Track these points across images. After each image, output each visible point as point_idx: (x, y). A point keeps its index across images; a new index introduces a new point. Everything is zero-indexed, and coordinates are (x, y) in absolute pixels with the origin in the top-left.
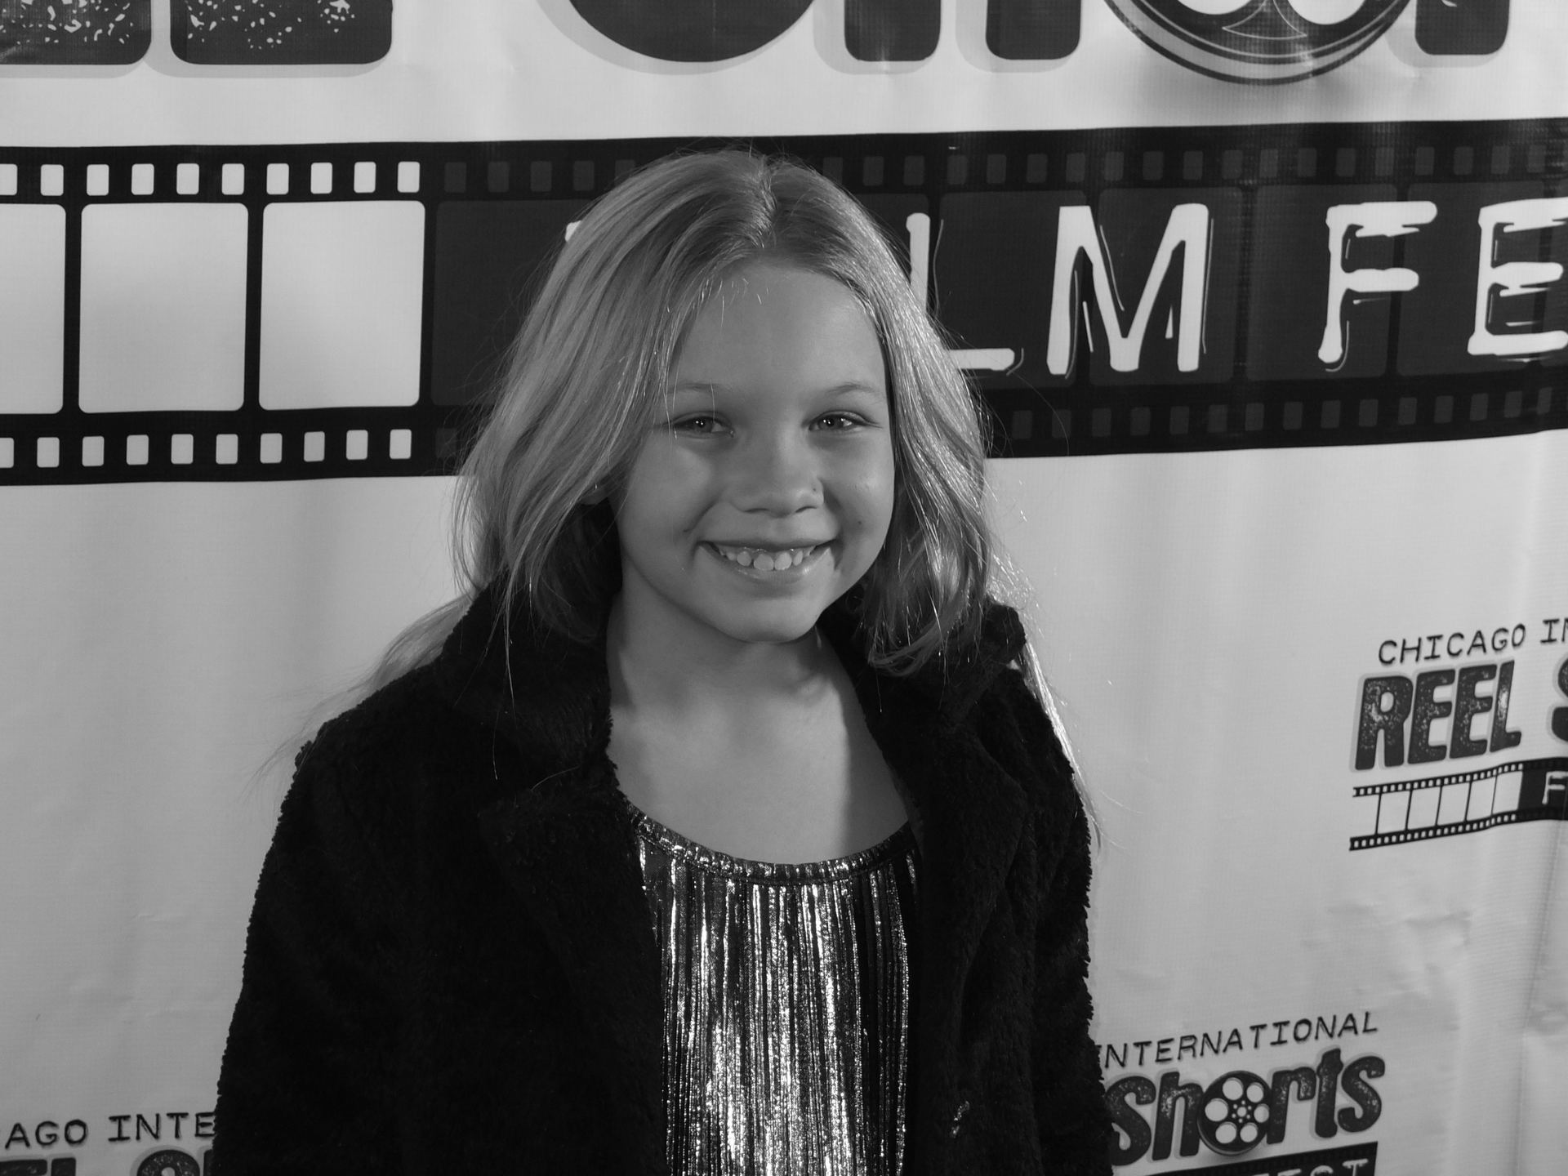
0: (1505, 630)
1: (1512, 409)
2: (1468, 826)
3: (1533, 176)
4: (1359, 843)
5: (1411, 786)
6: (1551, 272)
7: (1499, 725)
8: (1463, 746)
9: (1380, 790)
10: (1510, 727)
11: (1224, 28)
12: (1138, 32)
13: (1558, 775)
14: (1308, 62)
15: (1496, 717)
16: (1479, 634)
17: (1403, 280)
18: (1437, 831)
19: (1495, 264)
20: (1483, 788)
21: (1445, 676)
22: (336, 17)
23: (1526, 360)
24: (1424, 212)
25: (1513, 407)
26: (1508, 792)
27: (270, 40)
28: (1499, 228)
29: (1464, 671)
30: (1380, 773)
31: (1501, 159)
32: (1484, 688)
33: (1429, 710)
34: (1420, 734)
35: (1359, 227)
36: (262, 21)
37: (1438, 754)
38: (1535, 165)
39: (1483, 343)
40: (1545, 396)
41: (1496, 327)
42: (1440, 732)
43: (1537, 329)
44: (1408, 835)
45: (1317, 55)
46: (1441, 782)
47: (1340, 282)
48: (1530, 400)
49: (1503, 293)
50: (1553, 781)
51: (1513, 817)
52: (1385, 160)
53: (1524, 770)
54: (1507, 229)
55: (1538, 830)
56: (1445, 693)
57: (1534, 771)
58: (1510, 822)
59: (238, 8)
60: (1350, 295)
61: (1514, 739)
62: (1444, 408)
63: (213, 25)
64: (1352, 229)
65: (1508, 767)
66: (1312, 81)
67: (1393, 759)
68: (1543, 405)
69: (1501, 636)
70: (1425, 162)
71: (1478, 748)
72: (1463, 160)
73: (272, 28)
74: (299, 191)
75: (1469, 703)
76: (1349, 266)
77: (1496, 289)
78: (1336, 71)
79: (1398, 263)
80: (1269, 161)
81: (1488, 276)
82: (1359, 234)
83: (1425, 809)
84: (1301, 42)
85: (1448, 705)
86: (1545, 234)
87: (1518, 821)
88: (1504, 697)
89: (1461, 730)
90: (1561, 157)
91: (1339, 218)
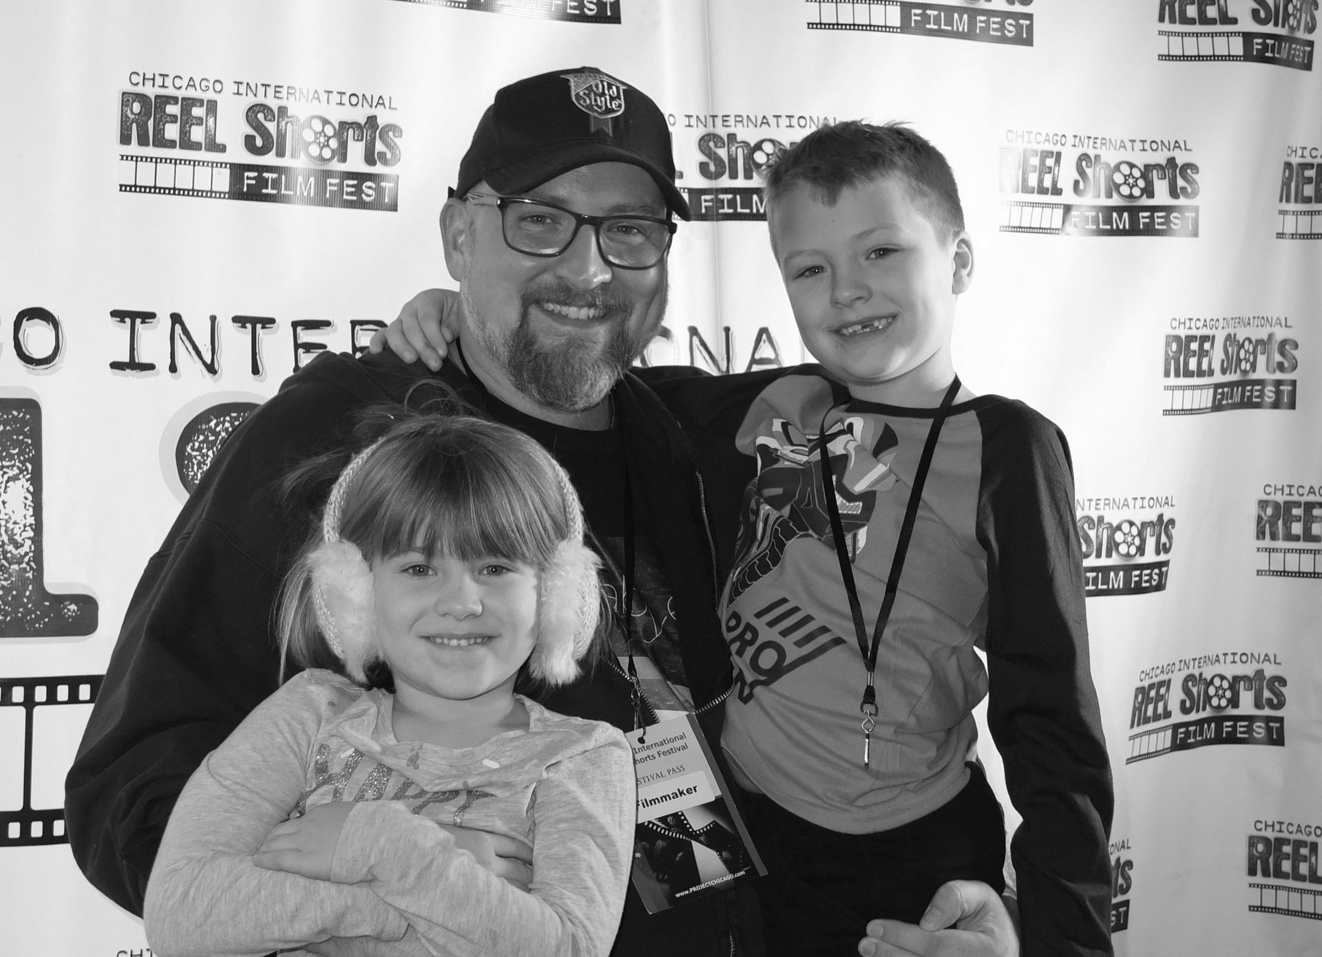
22: (70, 613)
27: (37, 625)
36: (33, 616)
59: (21, 610)
63: (9, 618)
73: (38, 619)
74: (52, 699)
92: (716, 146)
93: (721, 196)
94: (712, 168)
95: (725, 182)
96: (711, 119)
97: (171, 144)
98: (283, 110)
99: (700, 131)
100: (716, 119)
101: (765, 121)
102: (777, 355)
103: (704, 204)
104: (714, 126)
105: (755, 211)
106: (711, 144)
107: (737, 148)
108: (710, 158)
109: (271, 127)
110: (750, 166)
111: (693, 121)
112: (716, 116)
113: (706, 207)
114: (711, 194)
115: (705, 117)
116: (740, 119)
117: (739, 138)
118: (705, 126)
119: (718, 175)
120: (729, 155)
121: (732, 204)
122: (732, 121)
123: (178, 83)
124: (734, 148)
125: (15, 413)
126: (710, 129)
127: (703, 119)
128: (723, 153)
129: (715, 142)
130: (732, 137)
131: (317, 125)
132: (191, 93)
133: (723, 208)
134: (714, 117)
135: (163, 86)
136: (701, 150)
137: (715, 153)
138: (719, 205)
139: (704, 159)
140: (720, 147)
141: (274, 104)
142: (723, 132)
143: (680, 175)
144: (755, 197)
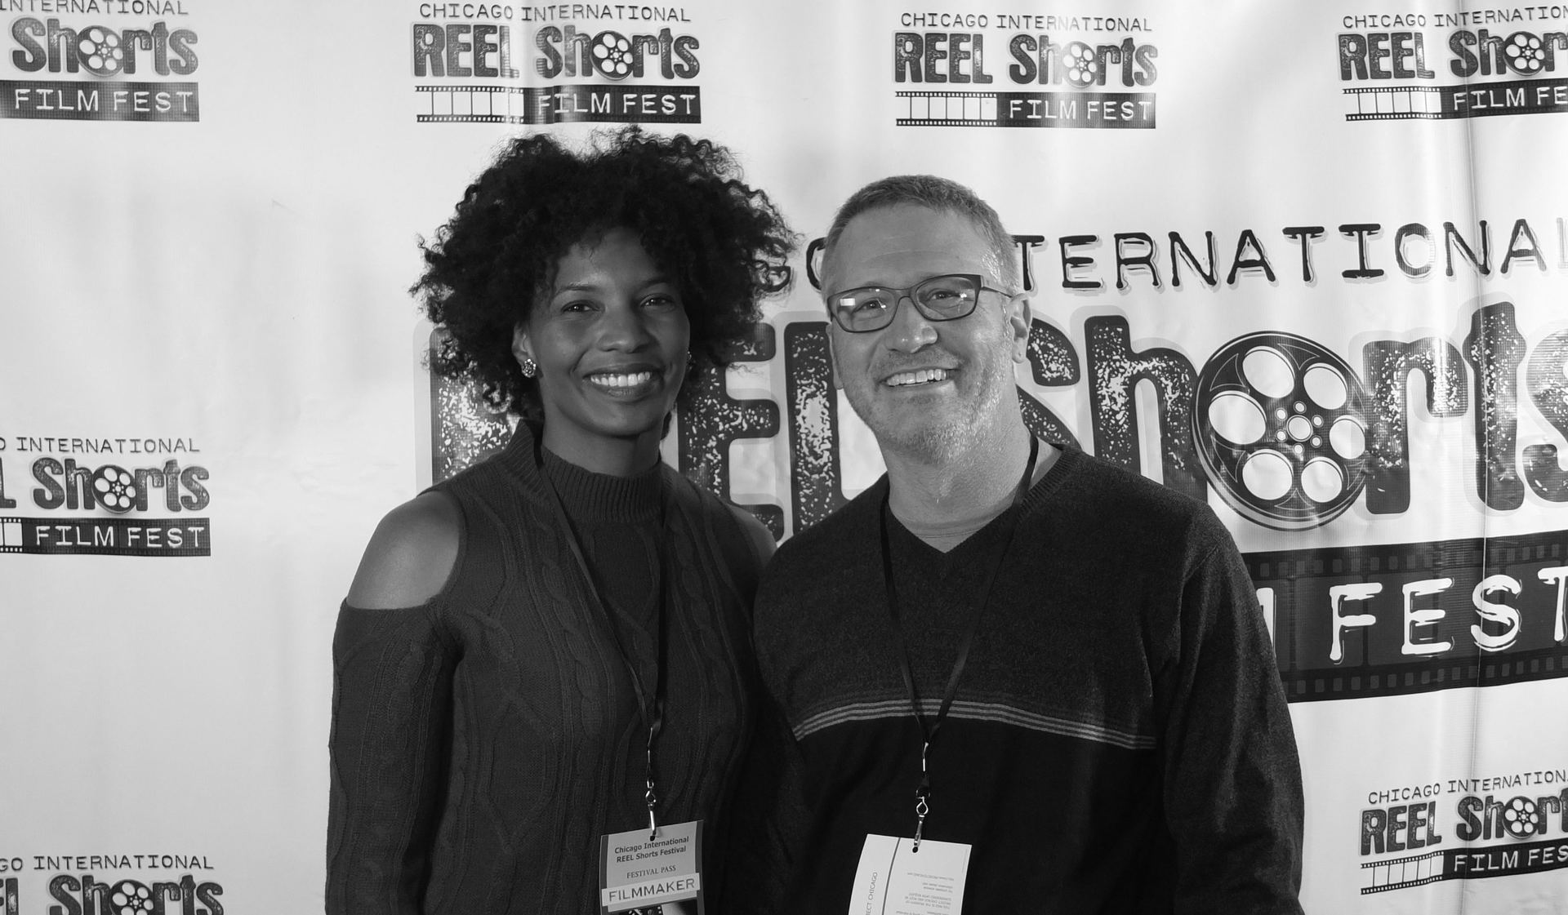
0: (1430, 786)
1: (1425, 680)
2: (1418, 882)
3: (1428, 569)
4: (1365, 891)
5: (1389, 863)
6: (1440, 614)
7: (1430, 833)
8: (1413, 843)
9: (1374, 865)
10: (1436, 834)
11: (1276, 506)
12: (1235, 509)
13: (1461, 857)
14: (1316, 520)
15: (1428, 829)
16: (1417, 789)
17: (1368, 620)
18: (1403, 885)
19: (1412, 611)
20: (1424, 863)
21: (1402, 809)
23: (1430, 656)
24: (1376, 588)
25: (1425, 679)
26: (1437, 866)
28: (1413, 594)
29: (1411, 806)
30: (1374, 857)
31: (1411, 562)
32: (1422, 815)
33: (1395, 826)
34: (1392, 838)
35: (1345, 596)
37: (1401, 847)
38: (1428, 563)
39: (1409, 649)
40: (1441, 673)
41: (1415, 641)
42: (1401, 836)
43: (1434, 641)
44: (1389, 887)
45: (1320, 517)
46: (1404, 860)
47: (1338, 622)
48: (1434, 675)
49: (1417, 625)
50: (1459, 860)
51: (1441, 878)
52: (1356, 564)
53: (1444, 855)
54: (1417, 594)
55: (1454, 884)
56: (1402, 817)
57: (1449, 855)
58: (1439, 880)
60: (1343, 628)
61: (1438, 840)
62: (1392, 680)
64: (1342, 597)
65: (1437, 853)
66: (1319, 528)
67: (1379, 850)
68: (1440, 678)
69: (1428, 789)
70: (1375, 563)
71: (1421, 844)
72: (1393, 562)
75: (1414, 823)
76: (1342, 614)
77: (1413, 623)
78: (1329, 523)
79: (1366, 612)
80: (1301, 567)
81: (1409, 616)
82: (1346, 599)
83: (1397, 874)
84: (1312, 511)
85: (1404, 823)
86: (1435, 596)
87: (1443, 880)
88: (1432, 819)
89: (1411, 835)
90: (1440, 560)
91: (1336, 592)
92: (1467, 44)
93: (1474, 93)
94: (1464, 65)
95: (1478, 78)
96: (1462, 17)
97: (942, 79)
98: (1044, 39)
99: (1451, 30)
100: (1466, 16)
101: (1517, 15)
102: (1535, 246)
103: (1456, 102)
104: (1465, 24)
105: (1509, 105)
106: (1463, 42)
107: (1489, 43)
108: (1462, 56)
109: (1034, 56)
110: (1503, 60)
111: (1443, 21)
112: (1467, 13)
113: (1458, 104)
114: (1464, 91)
115: (1456, 15)
116: (1491, 14)
117: (1491, 34)
118: (1456, 24)
119: (1471, 71)
120: (1481, 51)
121: (1485, 99)
122: (1483, 17)
123: (946, 21)
124: (1485, 44)
125: (811, 336)
126: (1461, 27)
127: (1453, 18)
128: (1474, 49)
129: (1466, 39)
130: (1483, 33)
131: (1077, 51)
132: (958, 29)
133: (1476, 104)
134: (1464, 14)
135: (933, 25)
136: (1453, 49)
137: (1466, 50)
138: (1473, 101)
139: (1455, 57)
140: (1472, 44)
141: (1035, 34)
142: (1474, 29)
143: (1432, 75)
144: (1509, 91)
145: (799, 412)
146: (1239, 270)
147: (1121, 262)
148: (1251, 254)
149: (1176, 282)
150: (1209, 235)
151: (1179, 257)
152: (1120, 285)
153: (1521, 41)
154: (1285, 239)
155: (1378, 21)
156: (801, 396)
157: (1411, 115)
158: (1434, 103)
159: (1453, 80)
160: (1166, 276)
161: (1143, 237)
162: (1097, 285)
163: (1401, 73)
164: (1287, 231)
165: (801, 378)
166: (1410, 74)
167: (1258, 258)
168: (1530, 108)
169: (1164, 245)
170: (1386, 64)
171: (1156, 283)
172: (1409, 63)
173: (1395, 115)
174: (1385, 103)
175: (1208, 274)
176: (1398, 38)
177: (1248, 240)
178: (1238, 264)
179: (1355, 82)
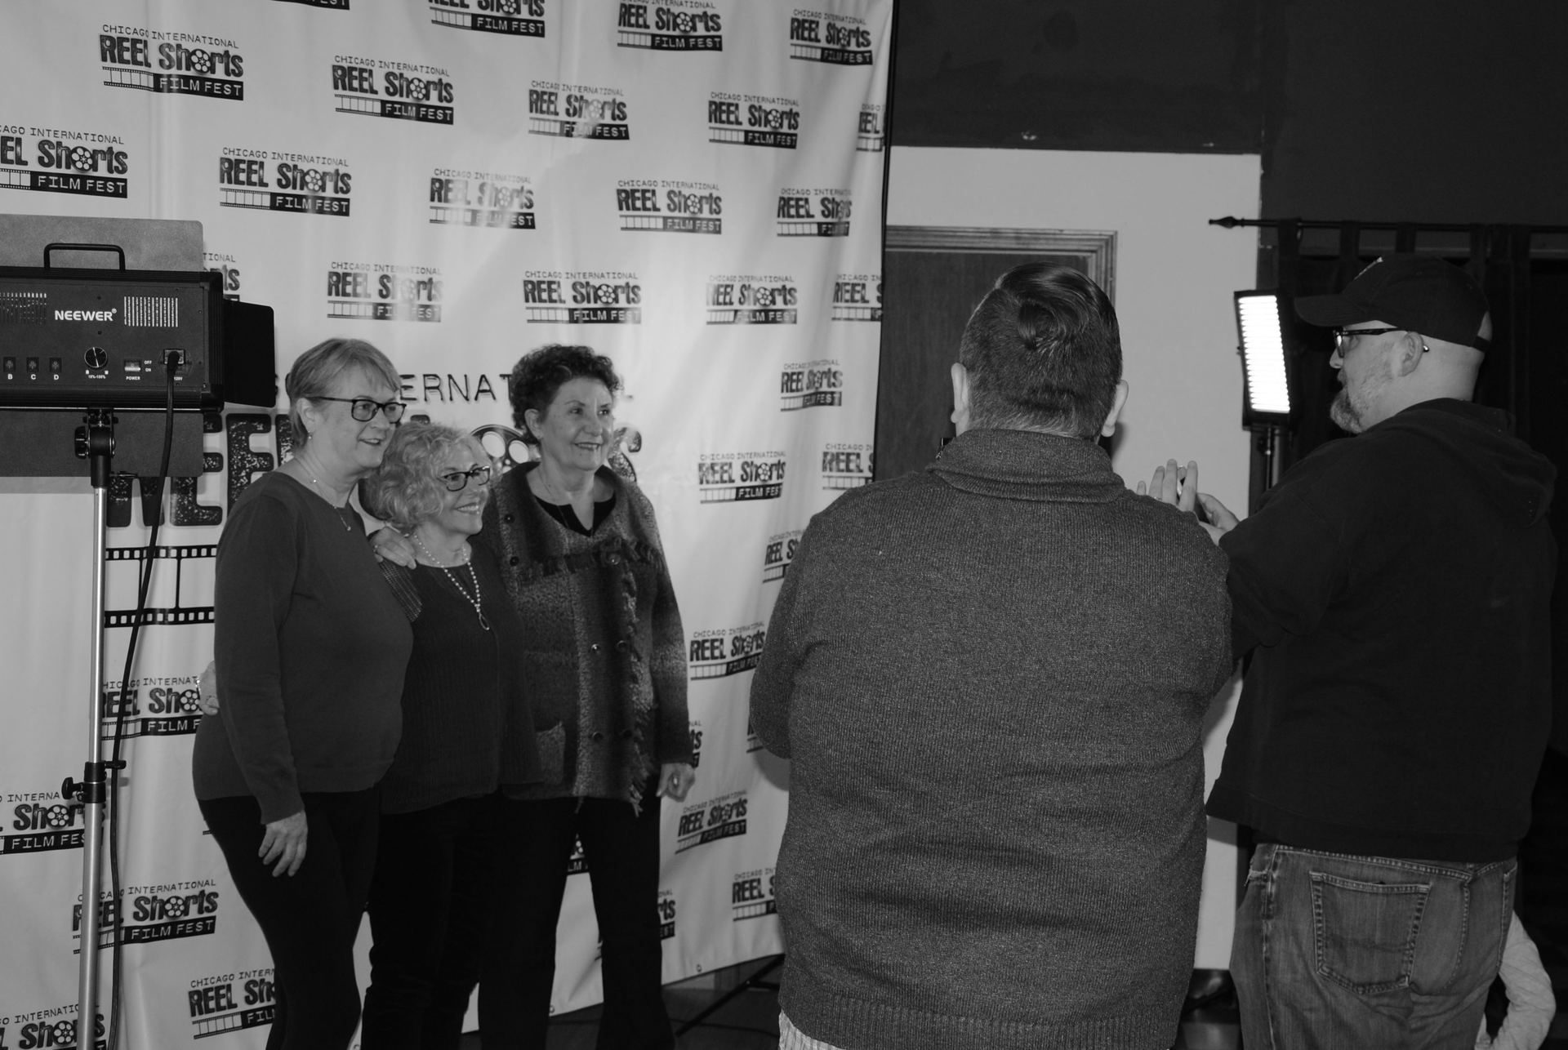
92: (581, 289)
93: (583, 312)
94: (579, 298)
95: (585, 305)
97: (349, 295)
98: (394, 276)
99: (573, 280)
101: (602, 275)
105: (599, 319)
108: (578, 294)
109: (389, 285)
111: (569, 276)
113: (577, 316)
114: (579, 311)
115: (576, 273)
116: (591, 274)
117: (591, 284)
118: (576, 278)
119: (582, 301)
120: (586, 292)
121: (588, 316)
122: (588, 276)
123: (352, 266)
124: (588, 289)
126: (578, 279)
127: (574, 275)
128: (583, 291)
129: (580, 286)
130: (588, 283)
131: (408, 284)
132: (357, 271)
133: (585, 318)
134: (579, 274)
135: (346, 268)
136: (574, 292)
137: (580, 292)
138: (583, 316)
141: (390, 274)
142: (583, 281)
143: (564, 302)
144: (599, 312)
145: (282, 459)
146: (480, 394)
147: (426, 388)
148: (485, 386)
149: (451, 399)
150: (466, 376)
151: (452, 388)
152: (426, 400)
153: (604, 288)
154: (500, 379)
155: (541, 274)
156: (283, 451)
157: (556, 321)
158: (566, 316)
159: (574, 305)
160: (447, 396)
161: (436, 376)
162: (414, 399)
163: (551, 301)
164: (501, 376)
165: (283, 442)
166: (555, 301)
167: (488, 388)
168: (609, 321)
169: (445, 380)
170: (545, 296)
171: (442, 399)
172: (555, 296)
173: (549, 321)
174: (544, 315)
175: (465, 395)
176: (550, 283)
177: (484, 379)
178: (479, 391)
179: (531, 304)
